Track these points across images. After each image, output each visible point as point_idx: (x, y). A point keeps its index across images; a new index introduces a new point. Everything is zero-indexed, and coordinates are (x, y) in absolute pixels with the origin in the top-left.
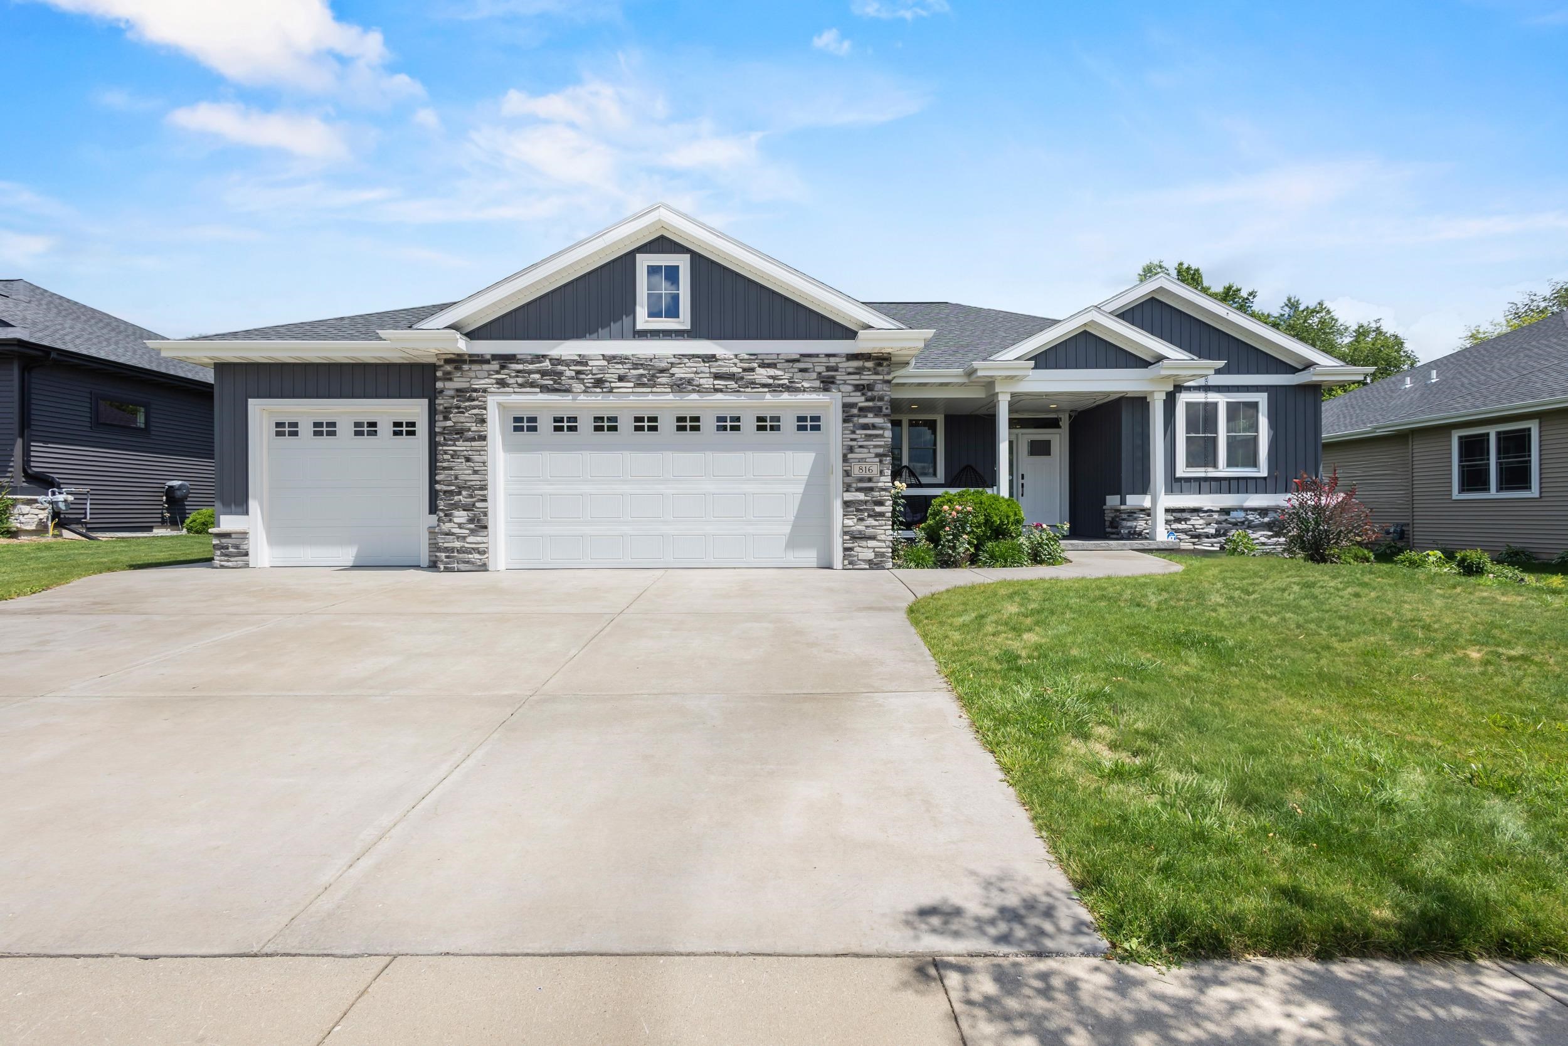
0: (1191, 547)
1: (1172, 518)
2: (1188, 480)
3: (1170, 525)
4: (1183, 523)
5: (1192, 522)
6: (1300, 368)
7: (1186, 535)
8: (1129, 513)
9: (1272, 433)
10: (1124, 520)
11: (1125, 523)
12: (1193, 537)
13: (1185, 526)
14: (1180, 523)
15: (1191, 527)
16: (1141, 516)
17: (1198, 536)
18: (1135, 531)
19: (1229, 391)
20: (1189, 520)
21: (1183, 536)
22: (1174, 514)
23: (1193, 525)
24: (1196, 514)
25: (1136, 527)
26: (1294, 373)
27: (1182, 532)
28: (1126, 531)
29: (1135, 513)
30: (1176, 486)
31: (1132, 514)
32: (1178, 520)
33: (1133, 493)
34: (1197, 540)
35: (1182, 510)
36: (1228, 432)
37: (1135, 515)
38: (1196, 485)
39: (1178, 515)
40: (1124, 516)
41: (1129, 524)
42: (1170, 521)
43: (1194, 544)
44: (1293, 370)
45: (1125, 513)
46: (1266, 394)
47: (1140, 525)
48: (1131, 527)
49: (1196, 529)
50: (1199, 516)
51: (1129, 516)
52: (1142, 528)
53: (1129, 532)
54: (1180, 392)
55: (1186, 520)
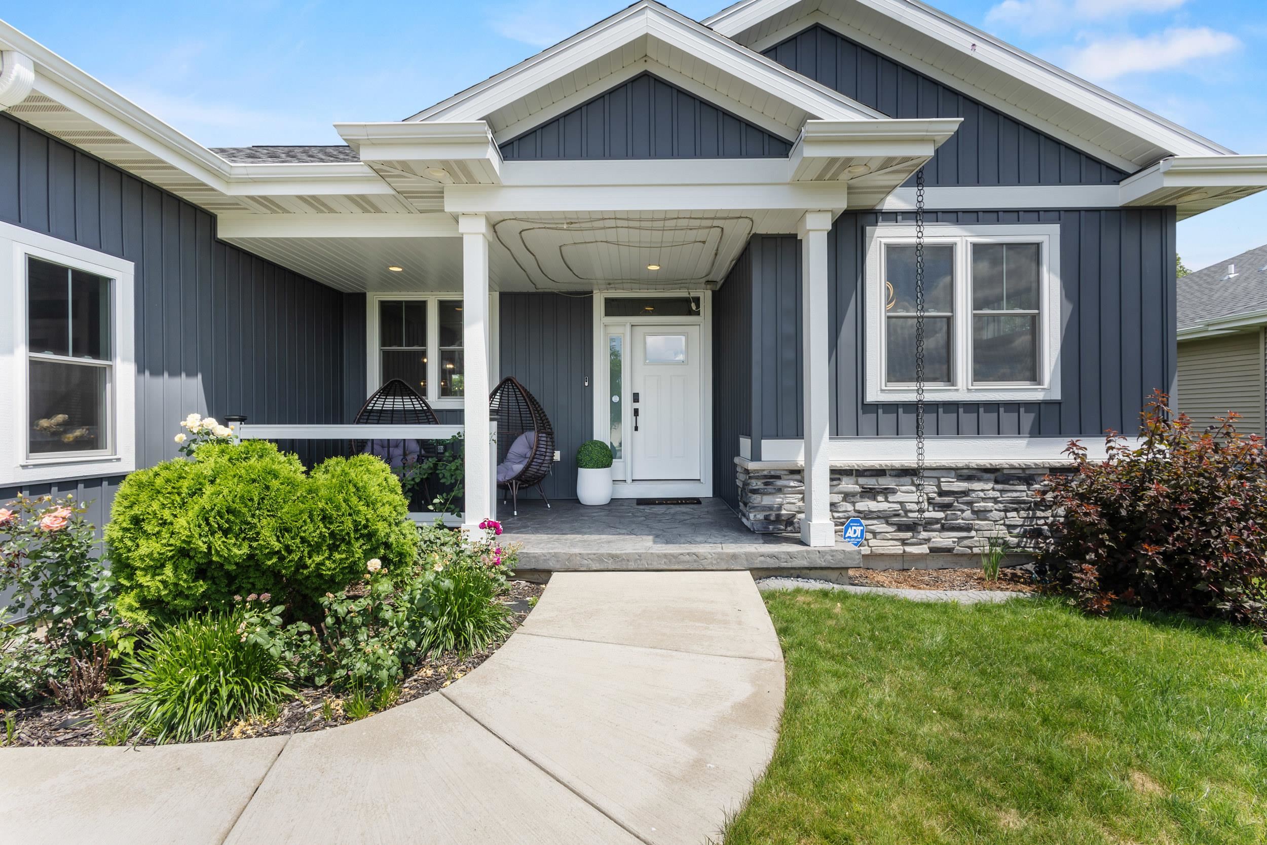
0: (898, 549)
1: (858, 489)
2: (891, 408)
3: (854, 503)
4: (880, 498)
5: (899, 497)
6: (1131, 172)
7: (888, 523)
8: (765, 477)
9: (1070, 307)
10: (755, 492)
11: (756, 499)
12: (901, 528)
13: (884, 506)
14: (875, 499)
15: (897, 506)
16: (792, 484)
17: (912, 527)
18: (778, 516)
19: (978, 221)
20: (894, 492)
21: (880, 527)
22: (862, 480)
23: (901, 503)
24: (907, 480)
25: (780, 508)
26: (1117, 182)
27: (878, 518)
28: (760, 516)
29: (778, 477)
30: (867, 420)
31: (771, 479)
32: (870, 493)
33: (777, 436)
34: (909, 534)
35: (880, 472)
36: (976, 307)
37: (779, 483)
38: (907, 420)
39: (870, 482)
40: (756, 484)
41: (767, 500)
42: (854, 495)
43: (904, 542)
44: (1117, 176)
45: (757, 478)
46: (1056, 228)
47: (788, 503)
48: (770, 508)
49: (907, 512)
50: (913, 484)
51: (766, 484)
52: (794, 508)
53: (767, 518)
54: (876, 224)
55: (886, 492)
